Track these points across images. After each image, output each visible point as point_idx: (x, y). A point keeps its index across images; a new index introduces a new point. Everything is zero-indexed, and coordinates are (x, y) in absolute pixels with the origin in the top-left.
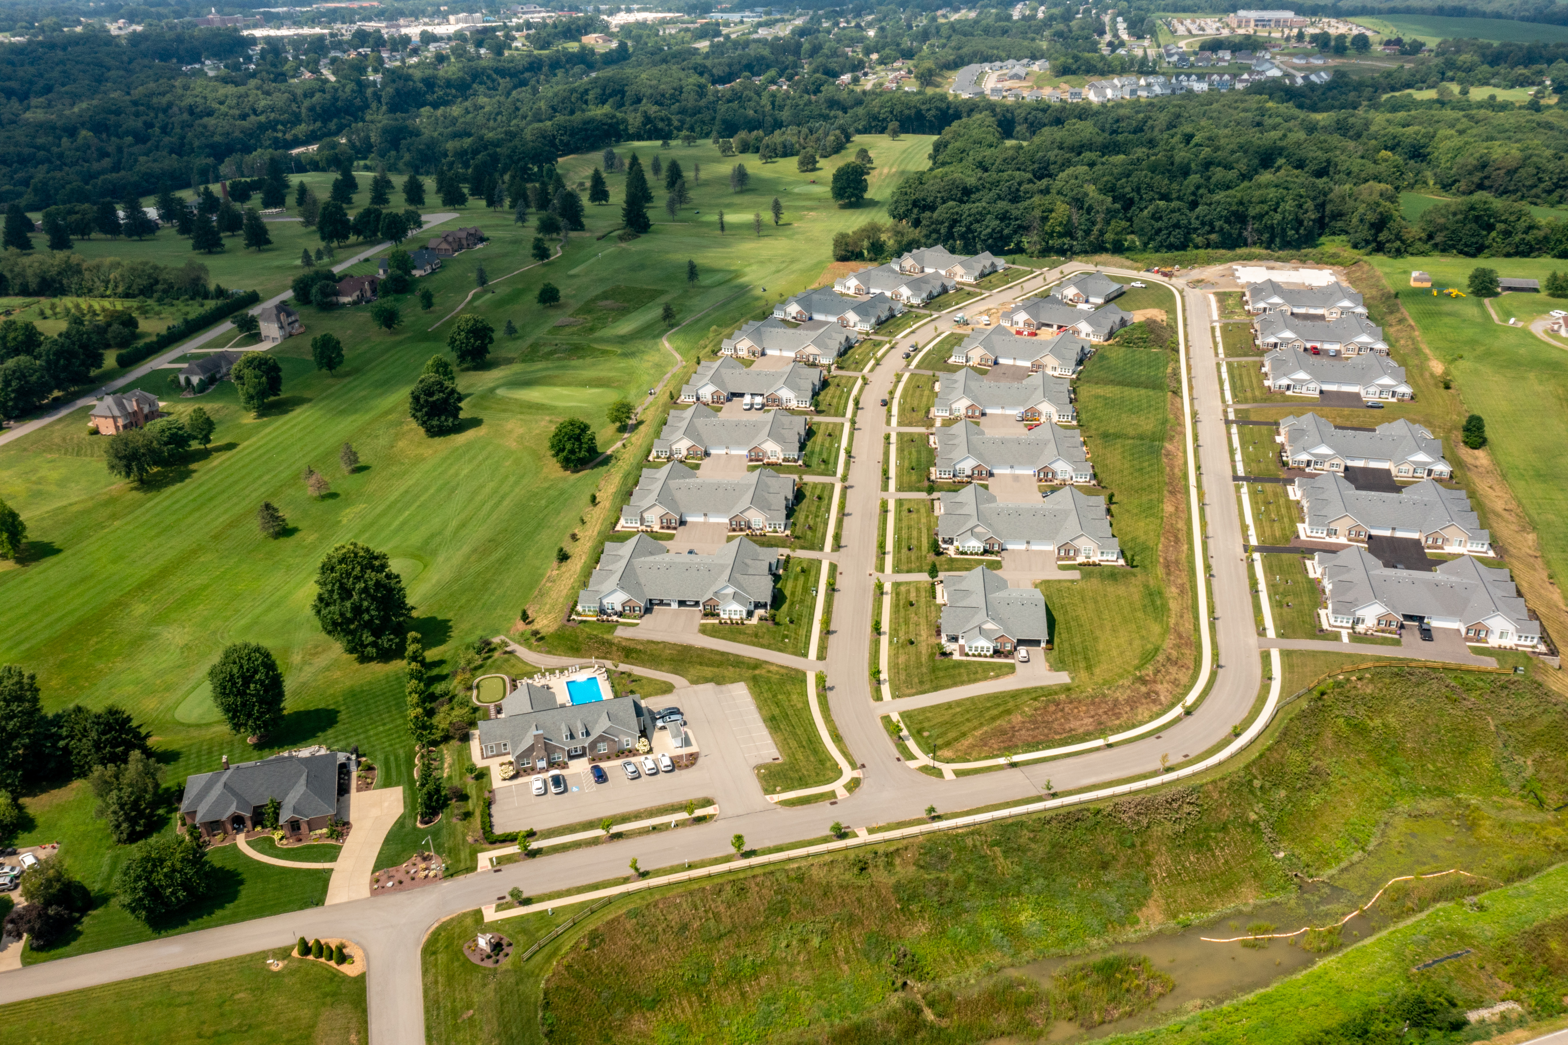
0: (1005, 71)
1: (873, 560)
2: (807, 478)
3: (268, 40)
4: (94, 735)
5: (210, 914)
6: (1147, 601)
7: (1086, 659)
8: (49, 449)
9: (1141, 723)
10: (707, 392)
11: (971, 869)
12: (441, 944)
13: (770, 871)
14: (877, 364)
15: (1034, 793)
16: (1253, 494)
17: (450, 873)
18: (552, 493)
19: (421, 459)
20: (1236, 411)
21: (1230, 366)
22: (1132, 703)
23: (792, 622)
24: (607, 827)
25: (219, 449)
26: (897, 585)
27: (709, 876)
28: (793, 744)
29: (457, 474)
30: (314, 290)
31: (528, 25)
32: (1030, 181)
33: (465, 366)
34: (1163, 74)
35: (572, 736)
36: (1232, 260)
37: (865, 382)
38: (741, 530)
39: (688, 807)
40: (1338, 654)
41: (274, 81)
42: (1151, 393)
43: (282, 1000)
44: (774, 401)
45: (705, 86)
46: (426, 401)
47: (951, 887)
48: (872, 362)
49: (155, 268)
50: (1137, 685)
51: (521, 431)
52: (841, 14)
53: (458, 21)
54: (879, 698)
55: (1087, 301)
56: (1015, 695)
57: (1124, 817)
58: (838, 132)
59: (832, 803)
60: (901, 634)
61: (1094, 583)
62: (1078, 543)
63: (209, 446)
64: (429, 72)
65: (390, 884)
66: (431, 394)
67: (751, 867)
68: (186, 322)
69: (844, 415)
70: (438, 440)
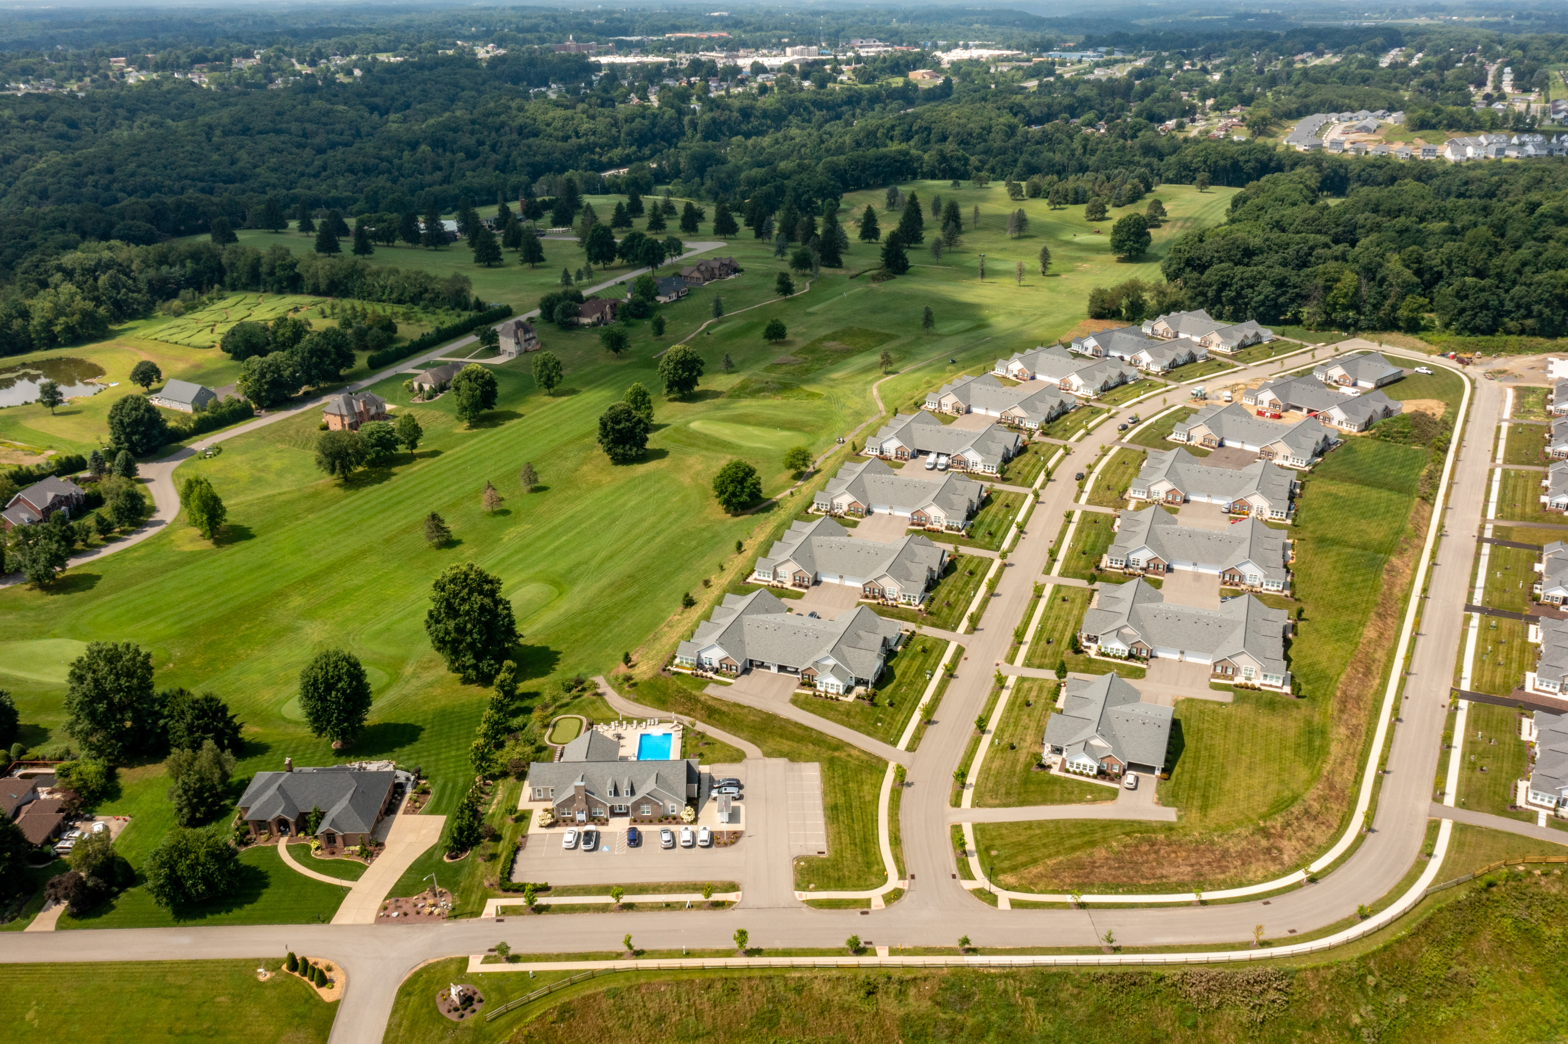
0: (1354, 123)
1: (1007, 649)
2: (963, 550)
3: (612, 66)
4: (189, 719)
5: (228, 911)
6: (1303, 740)
7: (1205, 797)
8: (282, 440)
9: (1251, 883)
10: (892, 446)
11: (994, 1017)
12: (418, 987)
13: (769, 975)
14: (1088, 433)
15: (1094, 942)
16: (1484, 629)
17: (455, 914)
18: (706, 534)
19: (598, 485)
20: (1496, 528)
21: (1505, 474)
22: (1245, 858)
23: (891, 704)
24: (617, 896)
25: (423, 456)
26: (1022, 680)
27: (703, 969)
28: (846, 839)
29: (624, 505)
30: (557, 309)
31: (858, 59)
32: (1326, 246)
33: (672, 396)
34: (1542, 133)
35: (616, 793)
36: (1549, 350)
37: (1068, 452)
38: (874, 598)
39: (709, 889)
40: (1526, 838)
41: (602, 105)
42: (1394, 496)
43: (255, 1012)
44: (960, 463)
45: (1016, 127)
46: (613, 428)
47: (965, 1034)
48: (1082, 431)
49: (427, 277)
50: (1257, 837)
51: (700, 467)
52: (1186, 56)
53: (793, 53)
54: (956, 803)
55: (1354, 385)
56: (1106, 825)
57: (1192, 991)
58: (1136, 181)
59: (863, 913)
60: (1006, 735)
61: (1247, 710)
62: (1237, 661)
63: (415, 451)
64: (747, 102)
65: (395, 914)
66: (619, 422)
67: (749, 968)
68: (438, 330)
69: (1031, 486)
70: (621, 468)
